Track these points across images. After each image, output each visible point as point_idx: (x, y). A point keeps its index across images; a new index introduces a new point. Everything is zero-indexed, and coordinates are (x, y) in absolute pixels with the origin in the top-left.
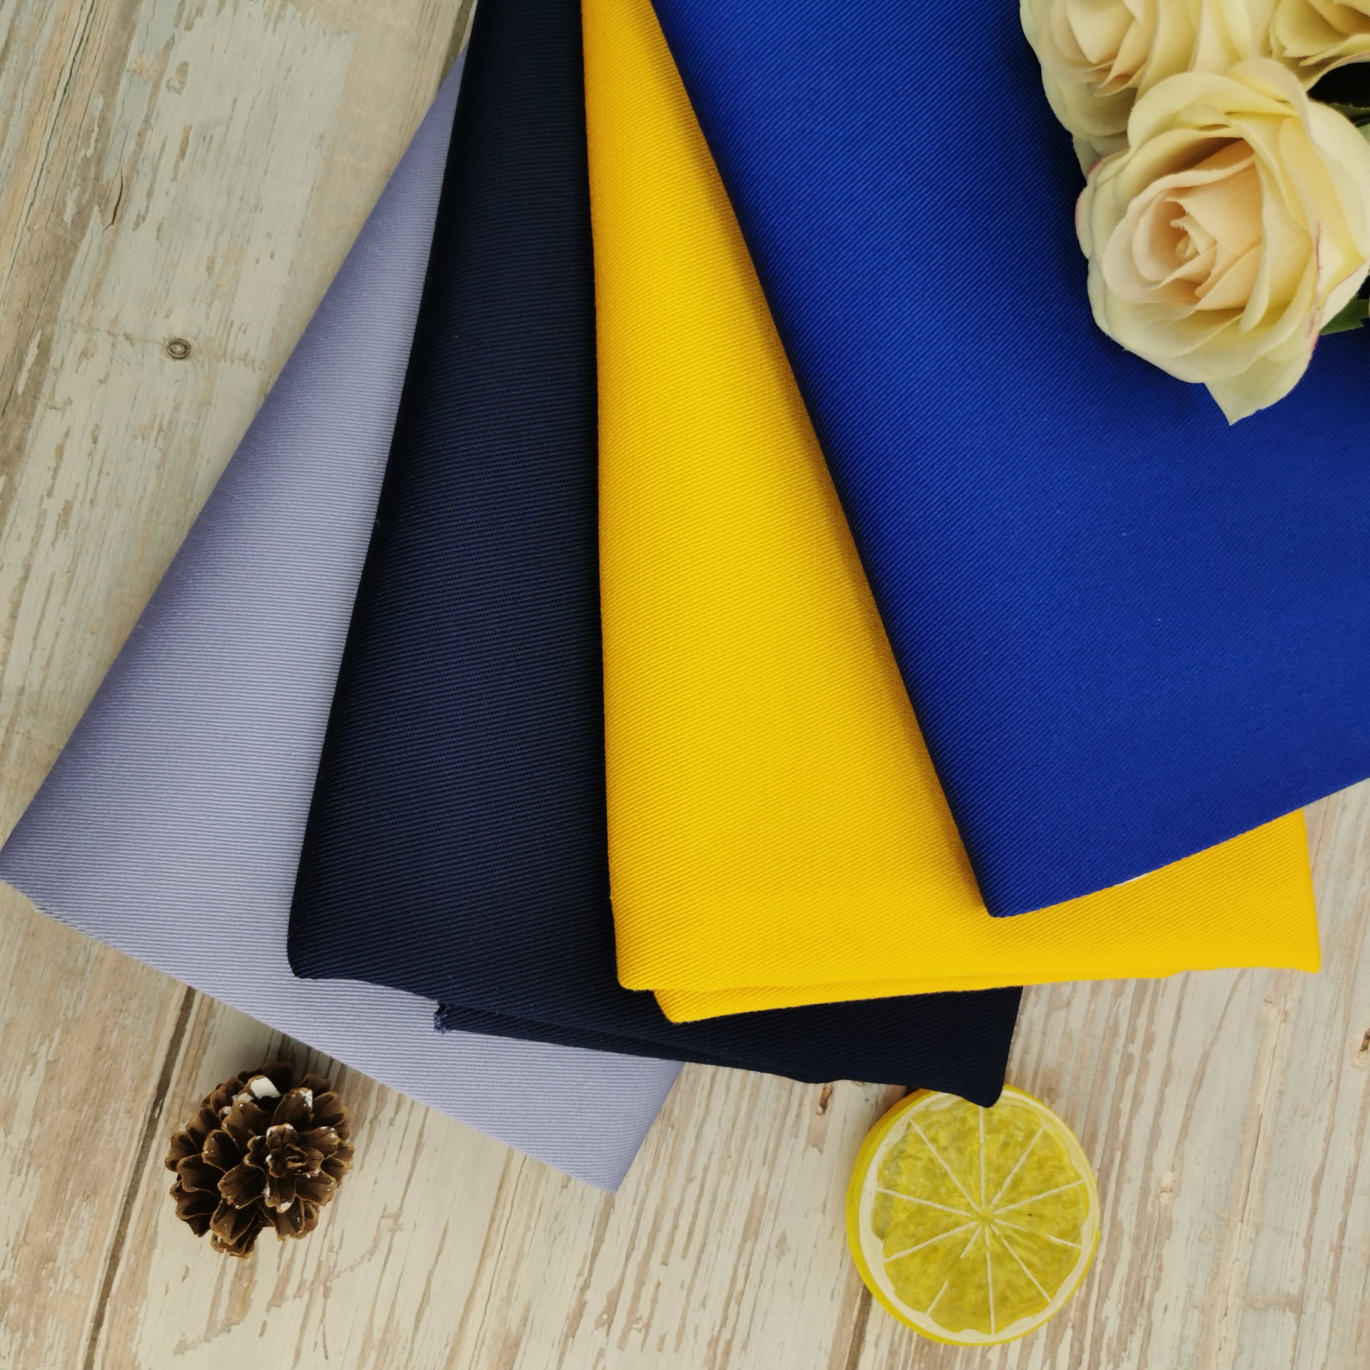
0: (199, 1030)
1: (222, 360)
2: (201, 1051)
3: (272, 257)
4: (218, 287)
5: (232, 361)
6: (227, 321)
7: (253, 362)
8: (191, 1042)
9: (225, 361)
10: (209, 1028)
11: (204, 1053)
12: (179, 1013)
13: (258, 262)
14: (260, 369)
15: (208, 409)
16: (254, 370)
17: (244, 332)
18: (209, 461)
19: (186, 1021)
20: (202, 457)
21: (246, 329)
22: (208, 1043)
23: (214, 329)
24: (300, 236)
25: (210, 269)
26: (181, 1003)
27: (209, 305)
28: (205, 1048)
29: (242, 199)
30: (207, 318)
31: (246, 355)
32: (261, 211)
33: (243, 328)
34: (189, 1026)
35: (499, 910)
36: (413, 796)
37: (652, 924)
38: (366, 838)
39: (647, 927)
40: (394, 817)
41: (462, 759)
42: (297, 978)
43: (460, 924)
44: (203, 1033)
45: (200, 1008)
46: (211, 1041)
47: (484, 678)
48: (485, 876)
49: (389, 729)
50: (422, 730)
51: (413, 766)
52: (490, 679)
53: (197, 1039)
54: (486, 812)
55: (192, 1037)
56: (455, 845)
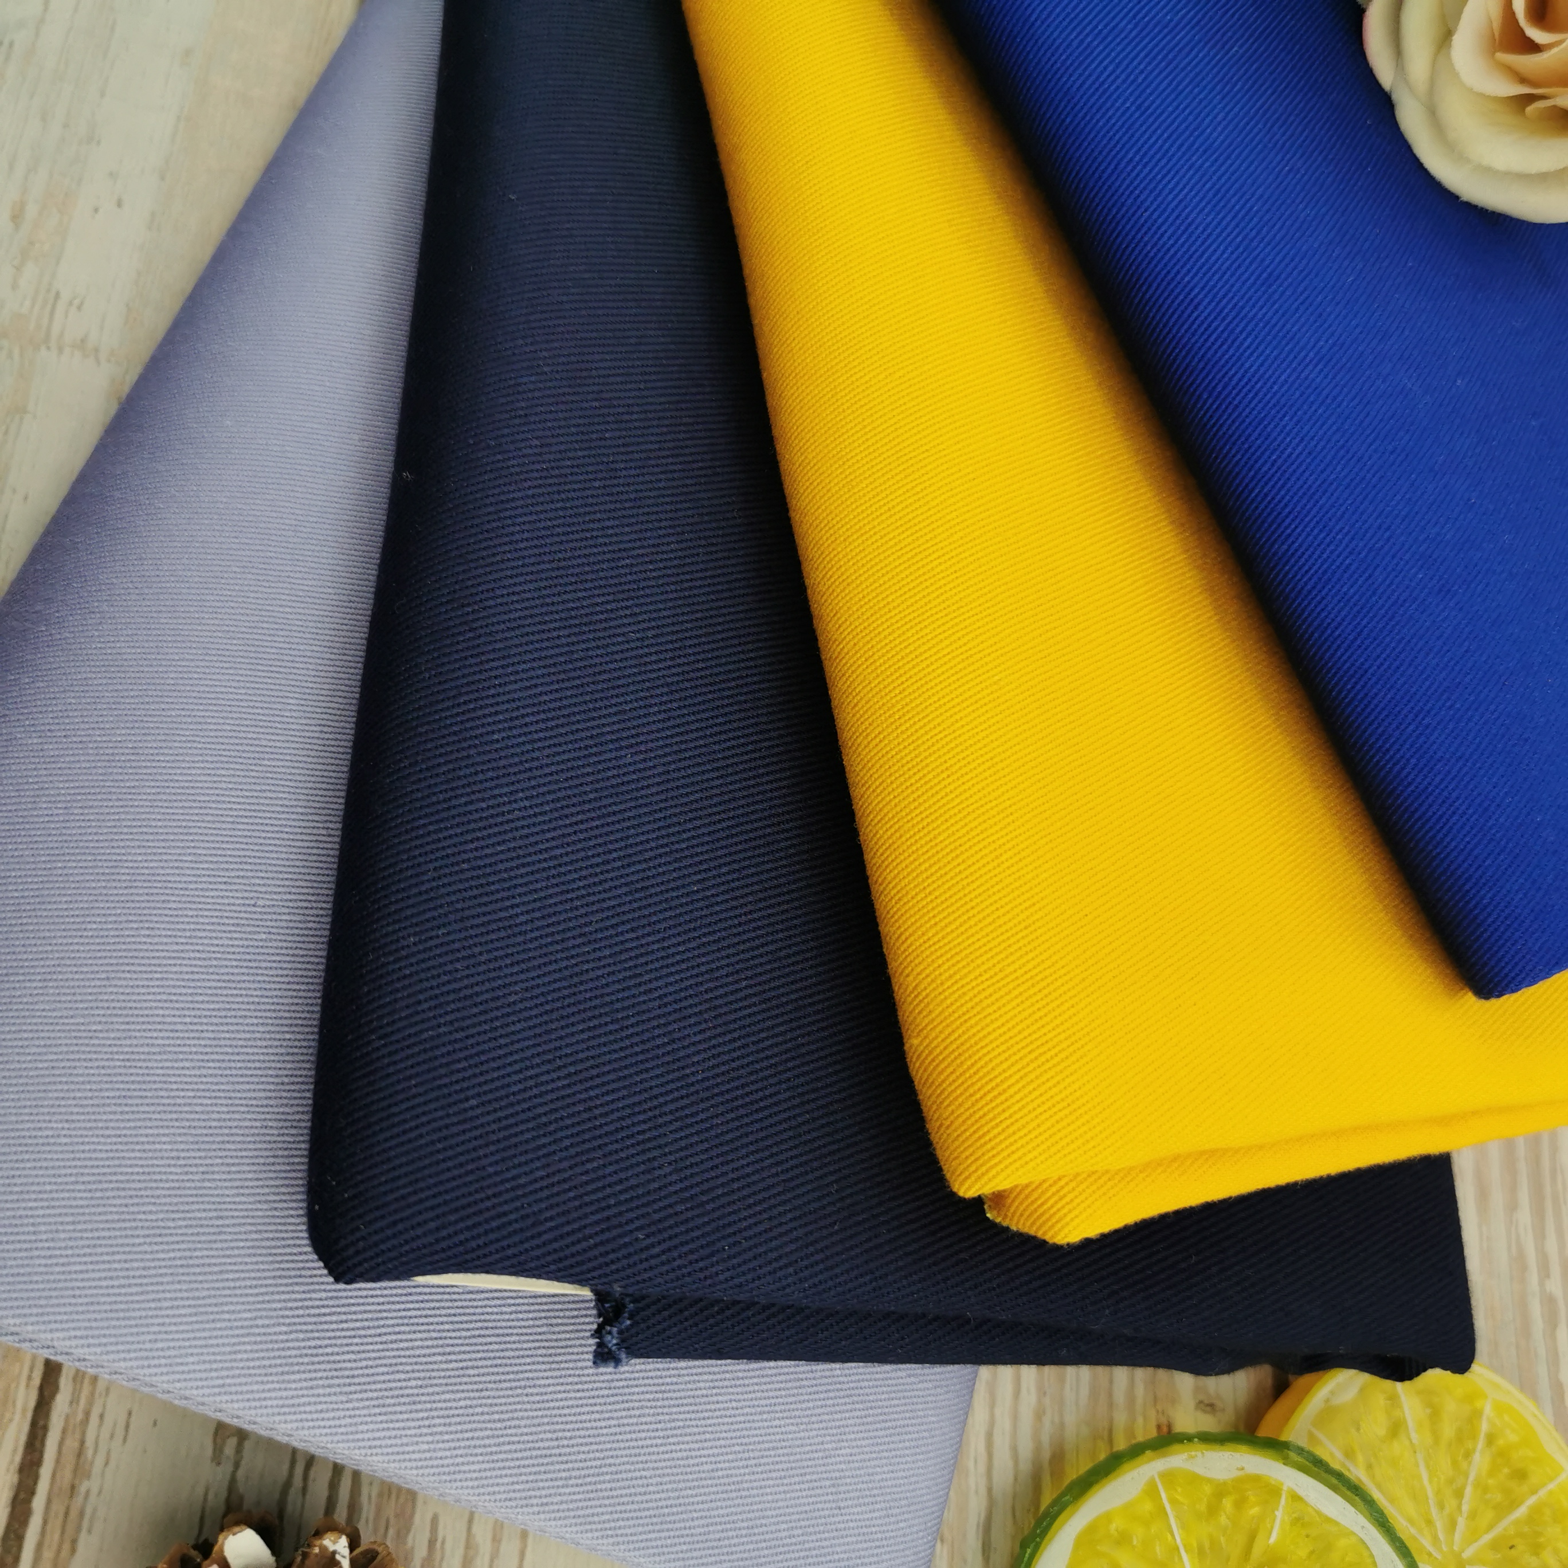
0: (58, 1508)
1: (43, 348)
2: (66, 1546)
3: (119, 204)
4: (32, 243)
5: (61, 350)
6: (48, 291)
7: (96, 350)
8: (43, 1533)
9: (48, 348)
10: (79, 1500)
11: (73, 1551)
12: (15, 1478)
13: (96, 210)
14: (109, 361)
15: (22, 419)
16: (98, 362)
17: (79, 308)
18: (26, 498)
19: (32, 1493)
20: (14, 491)
21: (82, 304)
22: (78, 1529)
23: (27, 303)
24: (162, 178)
25: (17, 218)
26: (18, 1459)
27: (18, 269)
28: (74, 1542)
29: (66, 126)
30: (15, 286)
31: (83, 341)
32: (99, 143)
33: (77, 302)
34: (38, 1503)
35: (702, 1106)
36: (523, 918)
37: (1013, 1059)
38: (452, 997)
39: (1005, 1066)
40: (496, 959)
41: (600, 850)
42: (342, 1286)
43: (641, 1137)
44: (67, 1514)
45: (58, 1461)
46: (85, 1524)
47: (620, 712)
48: (669, 1048)
49: (471, 802)
50: (527, 803)
51: (517, 868)
52: (630, 715)
53: (55, 1524)
54: (650, 939)
55: (45, 1522)
56: (608, 999)
